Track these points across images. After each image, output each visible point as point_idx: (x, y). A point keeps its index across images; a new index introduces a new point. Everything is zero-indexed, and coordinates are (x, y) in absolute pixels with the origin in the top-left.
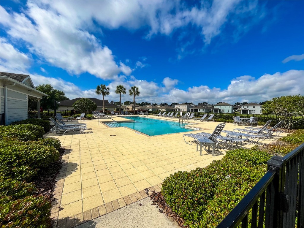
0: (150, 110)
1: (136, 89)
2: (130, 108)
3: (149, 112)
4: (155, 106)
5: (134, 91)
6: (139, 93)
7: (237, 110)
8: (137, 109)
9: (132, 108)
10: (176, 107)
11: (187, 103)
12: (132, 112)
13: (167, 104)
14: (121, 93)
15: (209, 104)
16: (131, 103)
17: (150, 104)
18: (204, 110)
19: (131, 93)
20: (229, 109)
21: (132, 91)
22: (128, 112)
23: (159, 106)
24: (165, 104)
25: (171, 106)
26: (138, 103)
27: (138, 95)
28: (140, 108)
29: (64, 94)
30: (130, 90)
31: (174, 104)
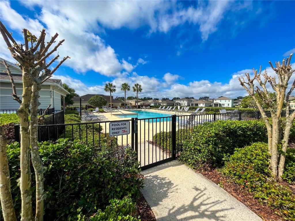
0: (152, 105)
1: (139, 86)
2: (133, 102)
3: (151, 107)
4: (157, 101)
5: (137, 87)
6: (141, 89)
7: (238, 104)
8: (140, 104)
9: (134, 103)
10: (177, 101)
11: (188, 98)
12: (135, 107)
13: (168, 99)
14: (126, 90)
15: (210, 98)
16: (134, 98)
17: (152, 99)
18: (204, 104)
19: (135, 90)
20: (229, 103)
21: (136, 88)
22: (132, 106)
23: (160, 101)
24: (167, 99)
25: (172, 100)
26: (140, 98)
27: (141, 91)
28: (142, 102)
29: (75, 91)
30: (134, 87)
31: (175, 99)
